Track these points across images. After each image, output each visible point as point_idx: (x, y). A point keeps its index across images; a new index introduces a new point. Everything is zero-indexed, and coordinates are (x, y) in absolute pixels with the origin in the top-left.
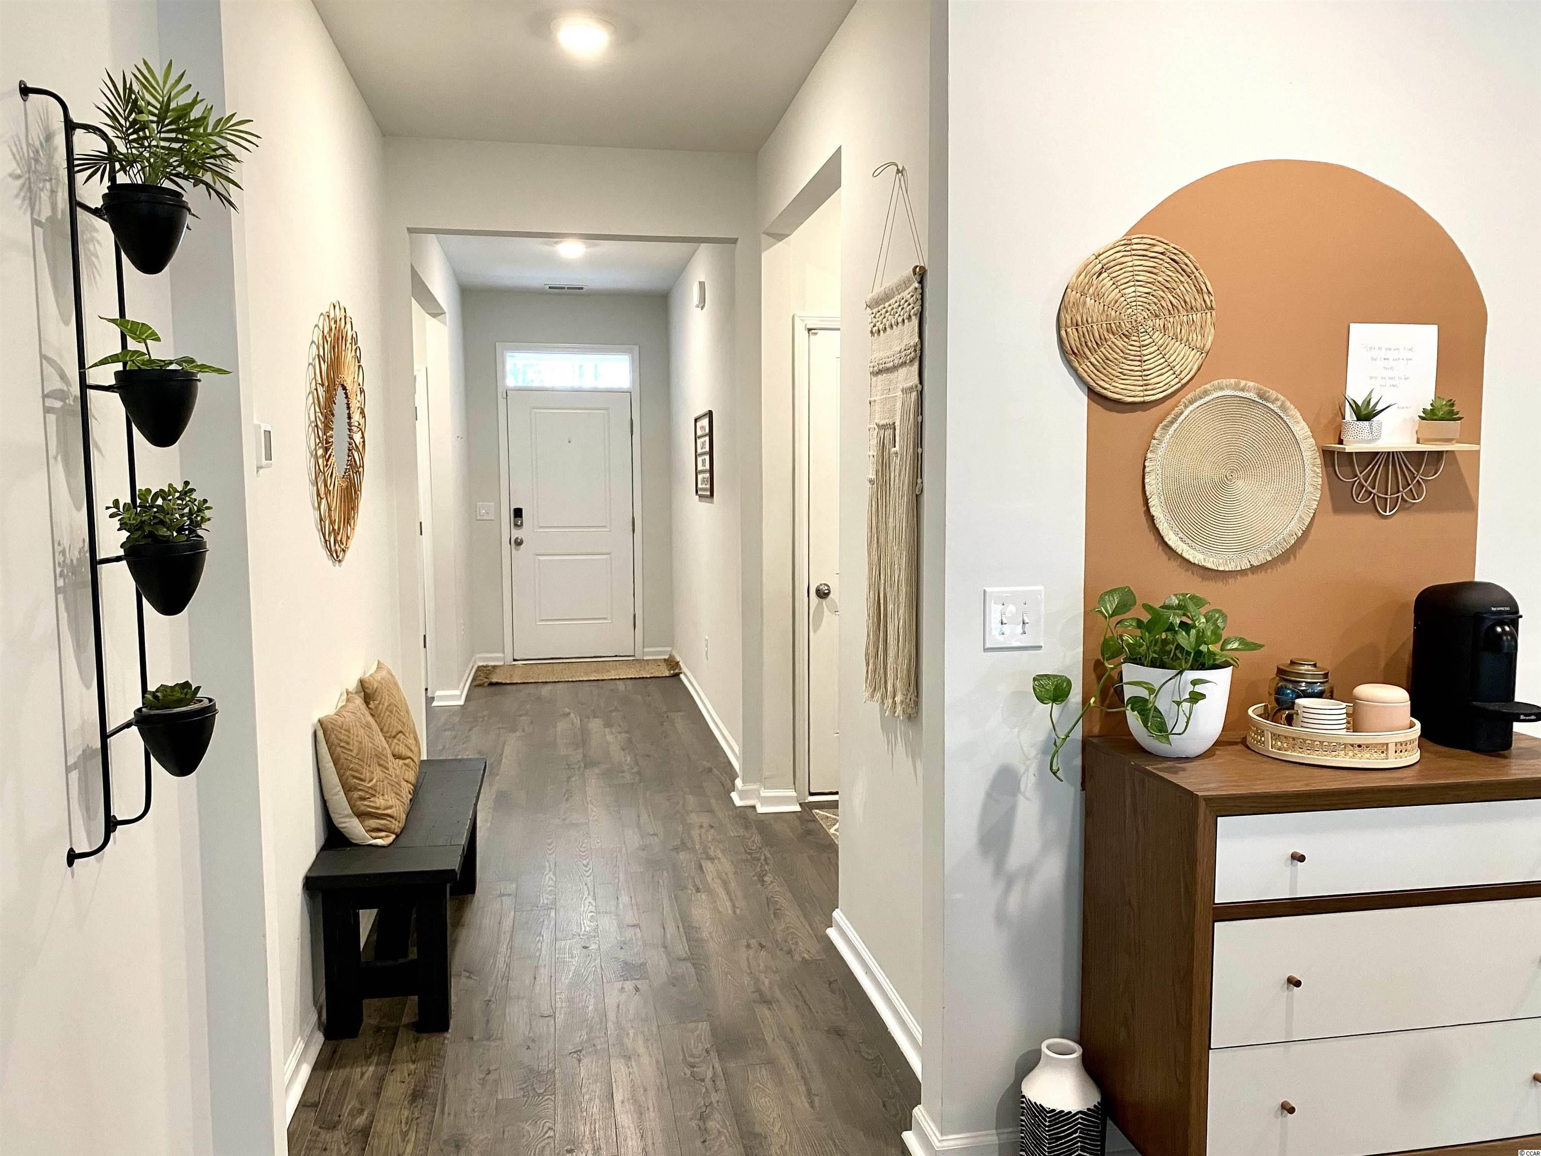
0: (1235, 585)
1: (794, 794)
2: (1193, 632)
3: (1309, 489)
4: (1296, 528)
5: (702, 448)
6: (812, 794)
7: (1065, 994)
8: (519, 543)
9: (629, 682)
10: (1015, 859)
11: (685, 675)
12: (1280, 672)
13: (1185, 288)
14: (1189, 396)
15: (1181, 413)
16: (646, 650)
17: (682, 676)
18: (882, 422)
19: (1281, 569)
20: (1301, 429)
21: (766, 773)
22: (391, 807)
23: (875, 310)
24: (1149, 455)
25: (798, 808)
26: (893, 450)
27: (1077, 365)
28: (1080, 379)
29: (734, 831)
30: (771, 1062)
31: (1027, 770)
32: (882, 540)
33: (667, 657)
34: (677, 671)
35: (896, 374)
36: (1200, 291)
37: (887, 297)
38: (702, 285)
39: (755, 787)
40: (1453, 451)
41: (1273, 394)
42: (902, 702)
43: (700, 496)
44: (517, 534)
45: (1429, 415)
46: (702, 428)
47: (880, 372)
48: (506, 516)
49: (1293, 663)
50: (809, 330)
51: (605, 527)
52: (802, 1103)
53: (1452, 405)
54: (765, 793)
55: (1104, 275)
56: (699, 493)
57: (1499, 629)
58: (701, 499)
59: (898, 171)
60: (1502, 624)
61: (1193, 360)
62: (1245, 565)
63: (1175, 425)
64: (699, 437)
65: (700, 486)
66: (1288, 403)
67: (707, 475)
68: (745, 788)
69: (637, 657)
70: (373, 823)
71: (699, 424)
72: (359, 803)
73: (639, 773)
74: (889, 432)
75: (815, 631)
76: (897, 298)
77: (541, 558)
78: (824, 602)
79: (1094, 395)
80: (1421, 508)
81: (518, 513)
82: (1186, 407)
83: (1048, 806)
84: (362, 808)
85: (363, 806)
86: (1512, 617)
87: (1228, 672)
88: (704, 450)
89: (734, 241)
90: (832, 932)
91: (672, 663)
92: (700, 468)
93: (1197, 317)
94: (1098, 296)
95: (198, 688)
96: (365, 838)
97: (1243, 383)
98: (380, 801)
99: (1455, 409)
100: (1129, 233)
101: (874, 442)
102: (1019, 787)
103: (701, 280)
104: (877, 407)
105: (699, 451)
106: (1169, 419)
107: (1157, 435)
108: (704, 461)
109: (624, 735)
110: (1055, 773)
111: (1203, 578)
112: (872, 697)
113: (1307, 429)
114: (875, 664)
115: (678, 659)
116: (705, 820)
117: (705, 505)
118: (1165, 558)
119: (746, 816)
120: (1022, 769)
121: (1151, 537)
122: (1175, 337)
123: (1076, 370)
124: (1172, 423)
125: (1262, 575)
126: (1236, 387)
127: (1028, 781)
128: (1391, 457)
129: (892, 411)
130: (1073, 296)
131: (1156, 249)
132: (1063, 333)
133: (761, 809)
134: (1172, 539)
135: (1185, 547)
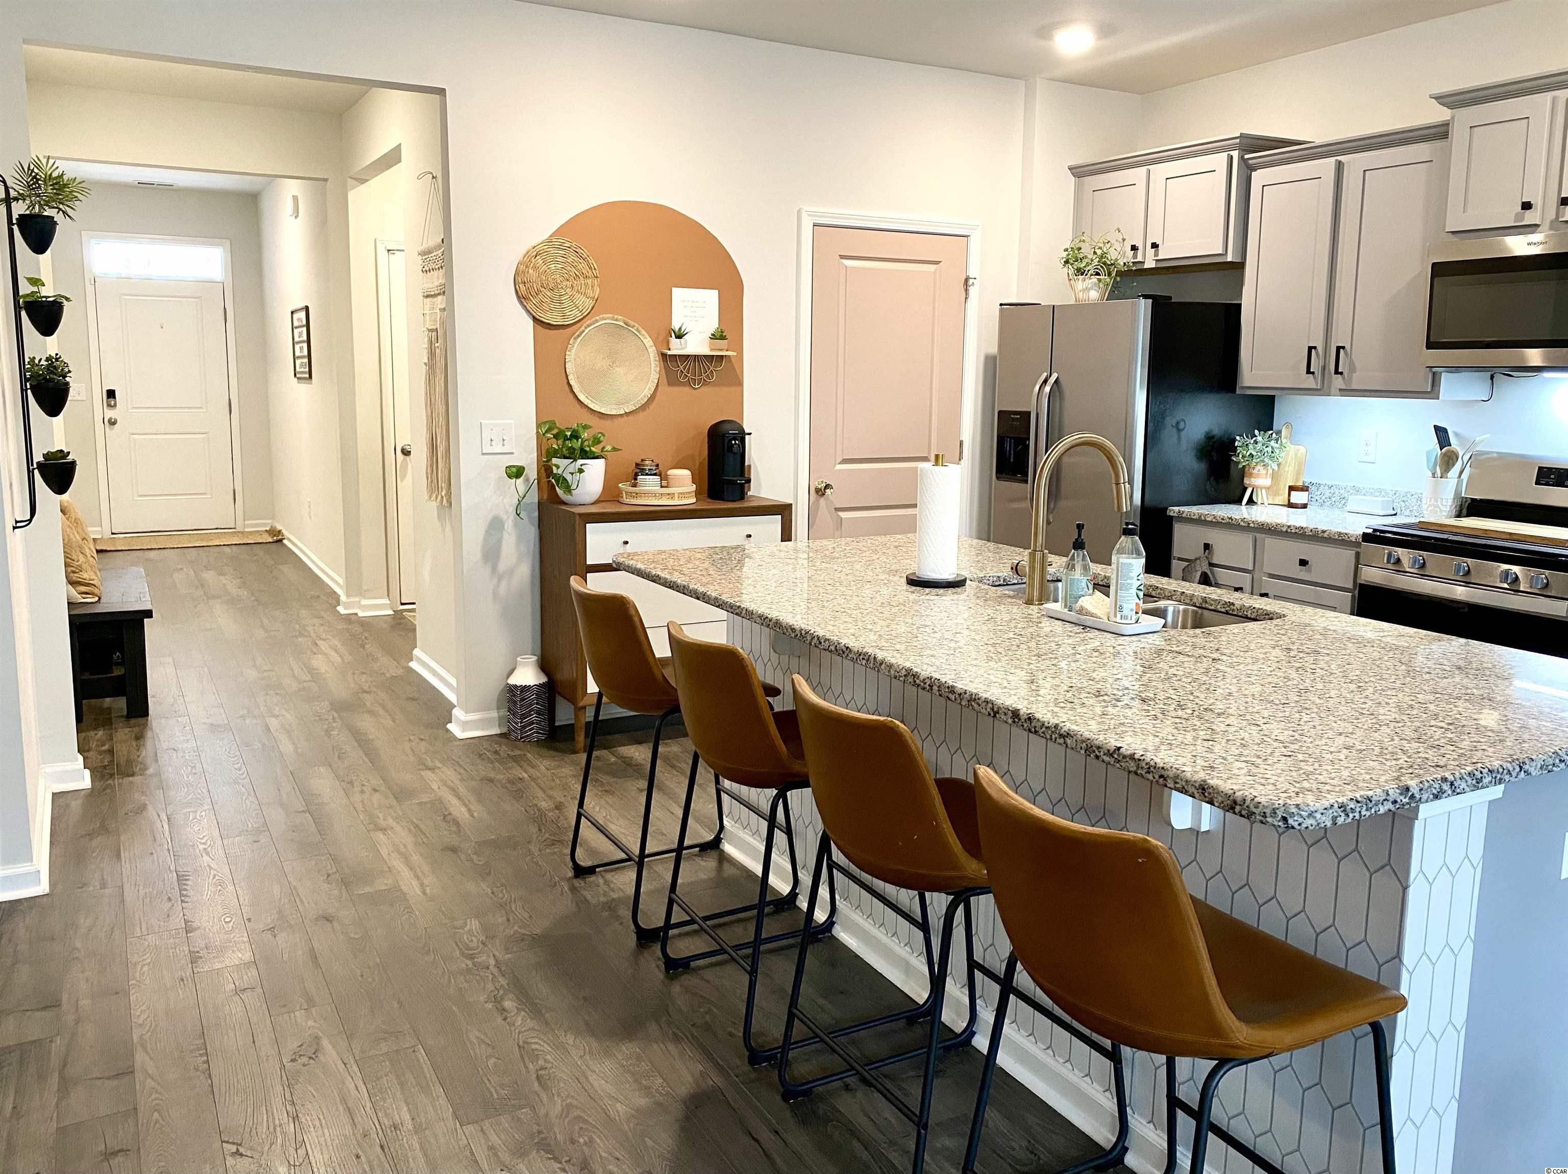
0: (617, 422)
1: (388, 602)
2: (580, 440)
3: (653, 372)
4: (647, 392)
5: (299, 337)
6: (402, 604)
7: (533, 638)
8: (112, 423)
9: (233, 547)
10: (502, 566)
11: (289, 540)
12: (637, 465)
13: (583, 266)
14: (588, 322)
15: (584, 331)
16: (247, 522)
17: (285, 541)
18: (430, 328)
19: (642, 415)
20: (648, 342)
21: (365, 587)
22: (93, 580)
23: (424, 258)
24: (567, 353)
25: (391, 612)
26: (437, 345)
27: (525, 304)
28: (528, 311)
29: (341, 626)
30: (371, 712)
31: (508, 518)
32: (433, 400)
33: (268, 529)
34: (280, 537)
35: (435, 299)
36: (591, 268)
37: (430, 252)
38: (295, 198)
39: (357, 599)
40: (729, 356)
41: (632, 323)
42: (445, 495)
43: (299, 378)
44: (110, 414)
45: (714, 337)
46: (299, 320)
47: (428, 296)
48: (99, 396)
49: (642, 460)
50: (389, 251)
51: (200, 408)
52: (388, 722)
53: (722, 332)
54: (364, 602)
55: (538, 257)
56: (298, 376)
57: (733, 442)
58: (300, 381)
59: (433, 177)
60: (735, 439)
61: (589, 303)
62: (622, 412)
63: (580, 338)
64: (296, 328)
65: (298, 369)
66: (640, 328)
67: (306, 360)
68: (349, 600)
69: (238, 529)
70: (83, 589)
71: (295, 316)
72: (72, 575)
73: (257, 600)
74: (434, 334)
75: (402, 481)
76: (435, 253)
77: (135, 437)
78: (408, 458)
79: (535, 319)
80: (715, 384)
81: (111, 394)
82: (586, 328)
83: (520, 538)
84: (74, 578)
85: (74, 577)
86: (742, 436)
87: (601, 462)
88: (301, 339)
89: (326, 180)
90: (413, 665)
91: (277, 533)
92: (298, 354)
93: (589, 281)
94: (535, 268)
95: (68, 453)
96: (77, 598)
97: (616, 317)
98: (85, 576)
99: (724, 334)
100: (551, 236)
101: (426, 339)
102: (503, 527)
103: (295, 194)
104: (428, 317)
105: (297, 339)
106: (577, 334)
107: (571, 342)
108: (301, 348)
109: (239, 580)
110: (518, 515)
111: (600, 418)
112: (430, 497)
113: (651, 342)
114: (431, 477)
115: (279, 527)
116: (317, 621)
117: (304, 387)
118: (578, 406)
119: (350, 619)
120: (505, 517)
121: (572, 396)
122: (578, 292)
123: (525, 307)
124: (579, 336)
125: (631, 418)
126: (613, 319)
127: (509, 525)
128: (696, 358)
129: (435, 321)
130: (522, 267)
131: (565, 245)
132: (517, 287)
133: (361, 614)
134: (582, 397)
135: (590, 402)
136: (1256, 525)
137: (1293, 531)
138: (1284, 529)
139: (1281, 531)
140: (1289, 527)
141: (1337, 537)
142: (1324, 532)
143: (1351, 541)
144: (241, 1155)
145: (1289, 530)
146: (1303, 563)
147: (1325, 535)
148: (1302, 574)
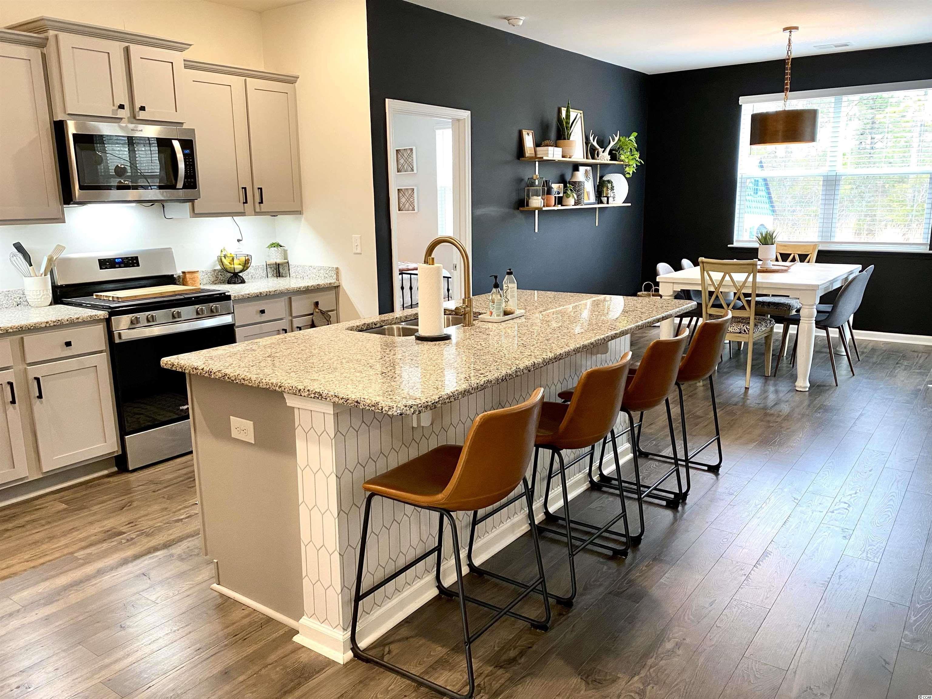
136: (15, 330)
137: (52, 325)
138: (43, 325)
139: (41, 328)
140: (47, 323)
141: (89, 319)
142: (78, 319)
143: (101, 319)
144: (885, 660)
145: (48, 325)
146: (68, 344)
147: (80, 320)
148: (68, 352)
